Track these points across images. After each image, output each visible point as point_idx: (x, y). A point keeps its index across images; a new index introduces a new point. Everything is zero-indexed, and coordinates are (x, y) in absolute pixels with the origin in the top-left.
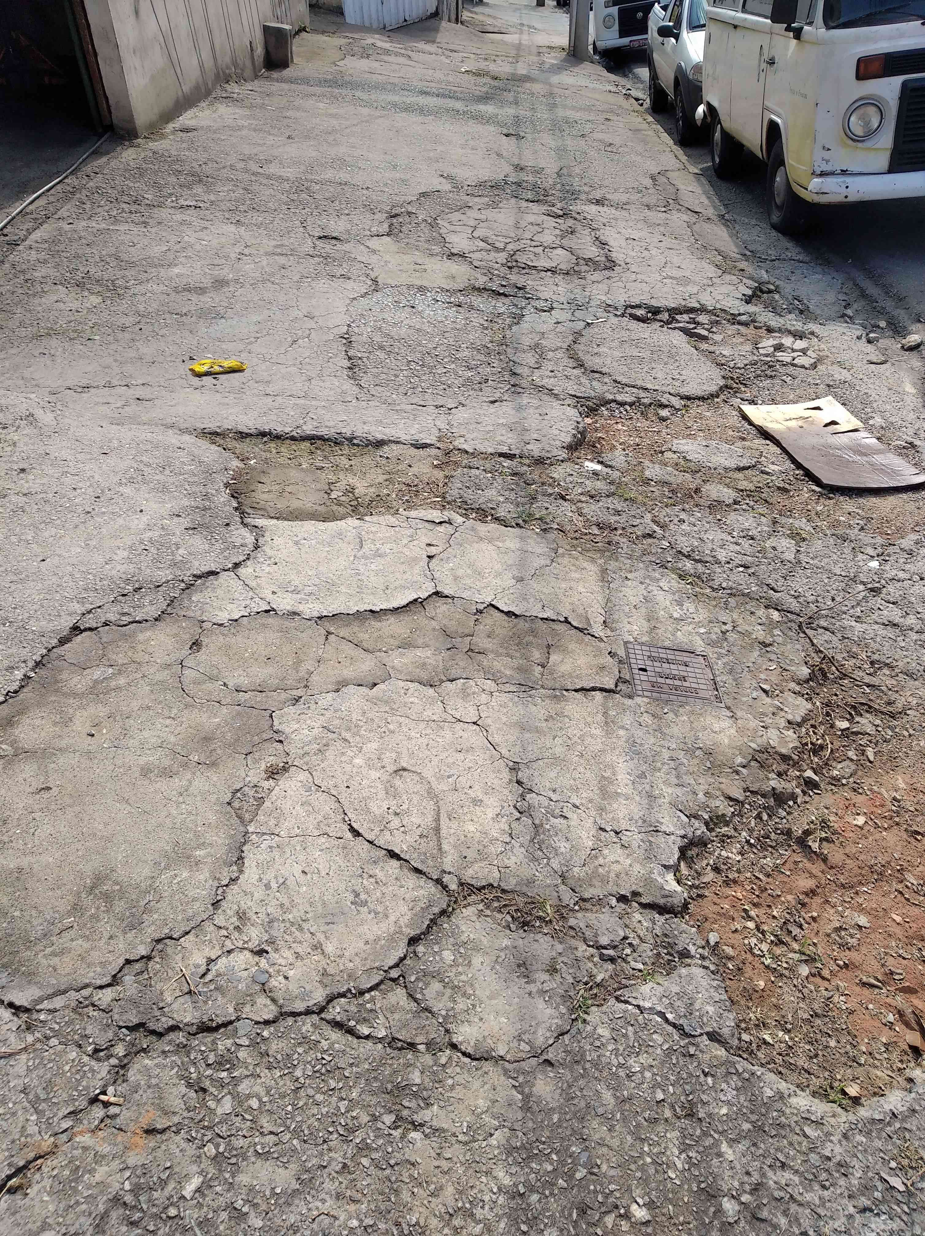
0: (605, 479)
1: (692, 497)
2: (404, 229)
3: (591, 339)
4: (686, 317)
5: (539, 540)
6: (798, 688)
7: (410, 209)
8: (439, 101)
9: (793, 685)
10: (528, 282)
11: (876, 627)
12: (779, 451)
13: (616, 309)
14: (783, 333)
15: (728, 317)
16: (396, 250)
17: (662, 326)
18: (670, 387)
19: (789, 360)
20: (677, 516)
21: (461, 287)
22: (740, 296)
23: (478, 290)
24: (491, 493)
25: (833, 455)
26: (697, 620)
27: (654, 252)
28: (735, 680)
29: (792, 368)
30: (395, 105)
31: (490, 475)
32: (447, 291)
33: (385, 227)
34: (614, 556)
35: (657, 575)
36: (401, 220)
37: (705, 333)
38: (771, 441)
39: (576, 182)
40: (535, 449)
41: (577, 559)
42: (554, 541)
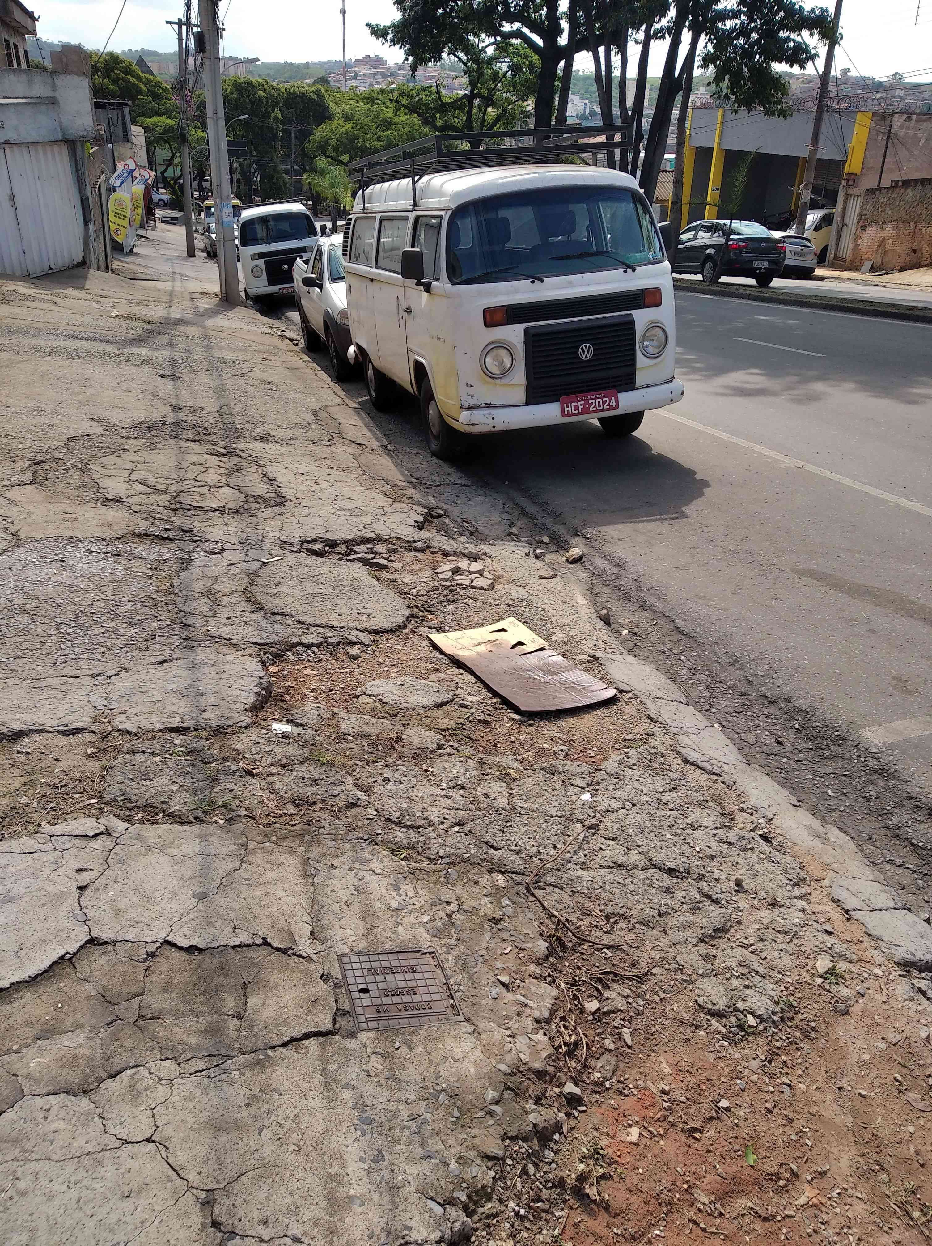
0: (297, 742)
1: (394, 748)
2: (50, 476)
3: (268, 579)
4: (363, 548)
5: (223, 835)
6: (538, 971)
7: (57, 455)
8: (90, 345)
9: (533, 969)
10: (195, 524)
11: (602, 872)
12: (473, 680)
13: (292, 545)
14: (458, 556)
15: (405, 545)
16: (42, 499)
17: (340, 559)
18: (357, 622)
19: (467, 582)
20: (381, 774)
21: (120, 534)
22: (413, 523)
23: (140, 536)
24: (161, 782)
25: (525, 678)
26: (418, 905)
27: (324, 485)
28: (470, 978)
29: (472, 590)
30: (39, 349)
31: (158, 759)
32: (103, 540)
33: (28, 475)
34: (316, 840)
35: (367, 855)
36: (47, 467)
37: (385, 562)
38: (464, 669)
39: (238, 420)
40: (212, 717)
41: (271, 852)
42: (243, 833)
